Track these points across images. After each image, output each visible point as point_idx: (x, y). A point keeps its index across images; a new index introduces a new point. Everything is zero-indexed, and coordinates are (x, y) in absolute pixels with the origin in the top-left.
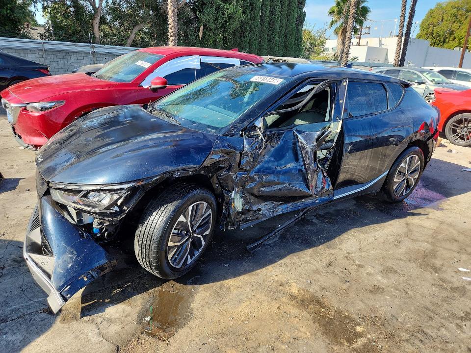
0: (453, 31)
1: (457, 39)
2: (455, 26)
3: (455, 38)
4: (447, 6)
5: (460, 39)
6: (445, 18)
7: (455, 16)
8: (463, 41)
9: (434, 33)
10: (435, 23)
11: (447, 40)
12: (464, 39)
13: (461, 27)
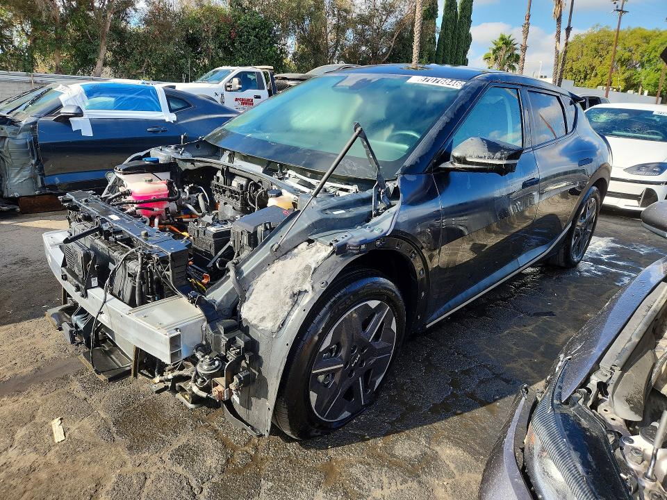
0: (594, 67)
1: (599, 76)
2: (596, 62)
3: (596, 74)
4: (586, 39)
5: (602, 76)
6: (585, 53)
7: (596, 50)
8: (606, 78)
9: (574, 69)
10: (574, 58)
11: (588, 77)
12: (608, 75)
13: (603, 62)
